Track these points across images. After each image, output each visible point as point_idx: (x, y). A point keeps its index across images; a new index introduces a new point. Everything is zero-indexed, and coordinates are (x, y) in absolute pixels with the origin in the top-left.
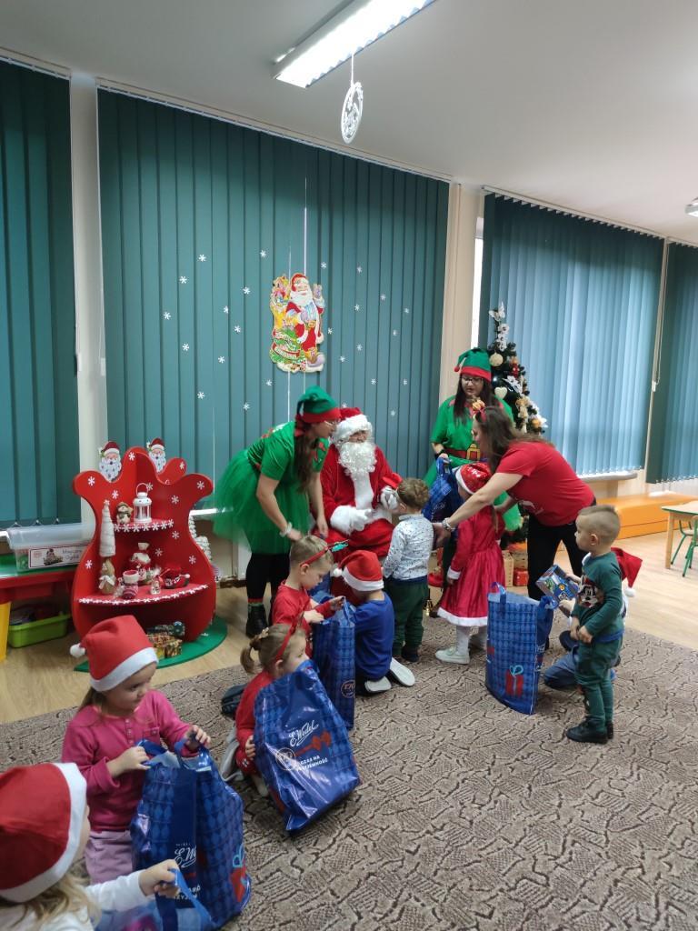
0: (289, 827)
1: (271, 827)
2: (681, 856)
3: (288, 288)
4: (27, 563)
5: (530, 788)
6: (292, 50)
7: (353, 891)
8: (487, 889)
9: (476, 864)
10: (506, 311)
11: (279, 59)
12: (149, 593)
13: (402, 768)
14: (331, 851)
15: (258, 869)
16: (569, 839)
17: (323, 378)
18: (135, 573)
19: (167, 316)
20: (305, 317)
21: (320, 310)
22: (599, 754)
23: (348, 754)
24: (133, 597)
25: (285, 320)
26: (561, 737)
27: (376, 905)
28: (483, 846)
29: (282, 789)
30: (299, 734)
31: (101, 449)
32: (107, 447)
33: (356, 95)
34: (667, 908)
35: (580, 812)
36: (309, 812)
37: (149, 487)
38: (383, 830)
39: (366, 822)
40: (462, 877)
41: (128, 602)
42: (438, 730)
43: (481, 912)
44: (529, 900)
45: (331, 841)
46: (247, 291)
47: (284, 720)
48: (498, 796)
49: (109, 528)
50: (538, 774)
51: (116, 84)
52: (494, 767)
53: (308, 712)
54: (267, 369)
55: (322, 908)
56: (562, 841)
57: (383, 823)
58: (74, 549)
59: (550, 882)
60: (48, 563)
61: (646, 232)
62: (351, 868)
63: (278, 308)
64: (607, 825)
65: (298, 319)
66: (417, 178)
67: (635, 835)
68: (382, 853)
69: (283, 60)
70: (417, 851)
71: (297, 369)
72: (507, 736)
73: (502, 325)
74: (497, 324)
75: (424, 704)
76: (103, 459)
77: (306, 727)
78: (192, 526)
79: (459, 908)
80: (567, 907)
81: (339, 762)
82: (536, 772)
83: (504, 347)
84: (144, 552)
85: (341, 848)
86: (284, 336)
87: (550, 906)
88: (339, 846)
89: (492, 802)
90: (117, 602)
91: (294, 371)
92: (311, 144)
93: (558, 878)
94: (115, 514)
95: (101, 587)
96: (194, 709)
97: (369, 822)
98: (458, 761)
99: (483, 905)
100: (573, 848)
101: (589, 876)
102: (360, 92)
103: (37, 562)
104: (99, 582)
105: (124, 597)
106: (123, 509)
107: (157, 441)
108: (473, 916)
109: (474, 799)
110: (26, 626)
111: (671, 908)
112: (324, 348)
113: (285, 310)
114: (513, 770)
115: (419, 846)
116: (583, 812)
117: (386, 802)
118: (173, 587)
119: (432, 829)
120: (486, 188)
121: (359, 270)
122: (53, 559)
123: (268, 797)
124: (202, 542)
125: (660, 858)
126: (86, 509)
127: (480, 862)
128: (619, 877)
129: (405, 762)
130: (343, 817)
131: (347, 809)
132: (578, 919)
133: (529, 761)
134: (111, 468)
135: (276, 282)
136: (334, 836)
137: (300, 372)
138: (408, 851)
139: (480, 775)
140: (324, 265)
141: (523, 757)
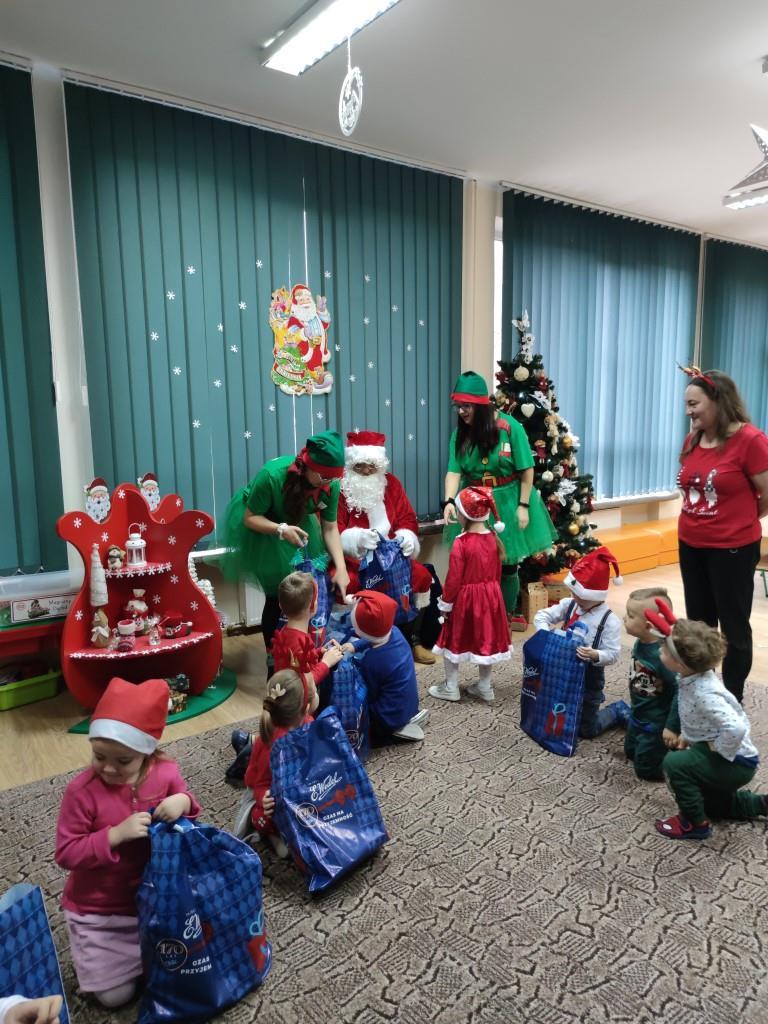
0: (312, 888)
1: (293, 890)
2: (734, 898)
3: (288, 301)
4: (9, 616)
5: (571, 834)
6: (280, 33)
7: (382, 954)
8: (527, 943)
9: (515, 918)
10: (530, 320)
11: (267, 44)
12: (147, 644)
13: (433, 820)
14: (358, 912)
15: (279, 935)
16: (615, 886)
17: (332, 401)
18: (130, 622)
19: (154, 336)
20: (308, 332)
21: (325, 325)
22: (644, 795)
23: (375, 808)
24: (130, 649)
25: (286, 337)
26: (603, 779)
27: (408, 967)
28: (522, 898)
29: (304, 847)
30: (321, 787)
31: (86, 487)
32: (94, 484)
33: (355, 82)
34: (719, 952)
35: (626, 858)
36: (333, 870)
37: (143, 527)
38: (413, 886)
39: (395, 879)
40: (500, 932)
41: (124, 654)
42: (470, 777)
43: (522, 968)
44: (573, 952)
45: (357, 901)
46: (243, 305)
47: (305, 772)
48: (538, 844)
49: (100, 575)
50: (580, 819)
51: (84, 76)
52: (533, 814)
53: (330, 763)
54: (269, 392)
55: (350, 973)
56: (607, 889)
57: (413, 879)
58: (61, 599)
59: (595, 933)
60: (33, 615)
61: (681, 228)
62: (381, 929)
63: (278, 323)
64: (655, 870)
65: (301, 336)
66: (428, 175)
67: (685, 878)
68: (413, 912)
69: (272, 45)
70: (451, 907)
71: (303, 391)
72: (545, 781)
73: (527, 336)
74: (521, 334)
75: (454, 751)
76: (89, 498)
77: (328, 780)
78: (192, 569)
79: (499, 966)
80: (614, 958)
81: (364, 817)
82: (577, 817)
83: (529, 359)
84: (140, 599)
85: (368, 909)
86: (286, 355)
87: (596, 958)
88: (366, 906)
89: (531, 851)
90: (112, 656)
91: (299, 394)
92: (307, 140)
93: (603, 928)
94: (106, 559)
95: (94, 639)
96: (203, 768)
97: (398, 879)
98: (493, 810)
99: (523, 961)
100: (619, 896)
101: (637, 924)
102: (360, 79)
103: (21, 615)
104: (91, 634)
105: (120, 649)
106: (114, 553)
107: (149, 477)
108: (514, 973)
109: (512, 849)
110: (12, 686)
111: (724, 952)
112: (331, 366)
113: (286, 325)
114: (553, 816)
115: (453, 902)
116: (629, 857)
117: (417, 857)
118: (175, 637)
119: (466, 883)
120: (504, 184)
121: (367, 278)
122: (39, 611)
123: (289, 858)
124: (205, 586)
125: (712, 901)
126: (73, 554)
127: (519, 915)
128: (668, 924)
129: (435, 814)
130: (370, 875)
131: (374, 867)
132: (625, 970)
133: (569, 805)
134: (99, 507)
135: (275, 295)
136: (361, 896)
137: (307, 394)
138: (441, 908)
139: (517, 823)
140: (328, 275)
141: (563, 803)
